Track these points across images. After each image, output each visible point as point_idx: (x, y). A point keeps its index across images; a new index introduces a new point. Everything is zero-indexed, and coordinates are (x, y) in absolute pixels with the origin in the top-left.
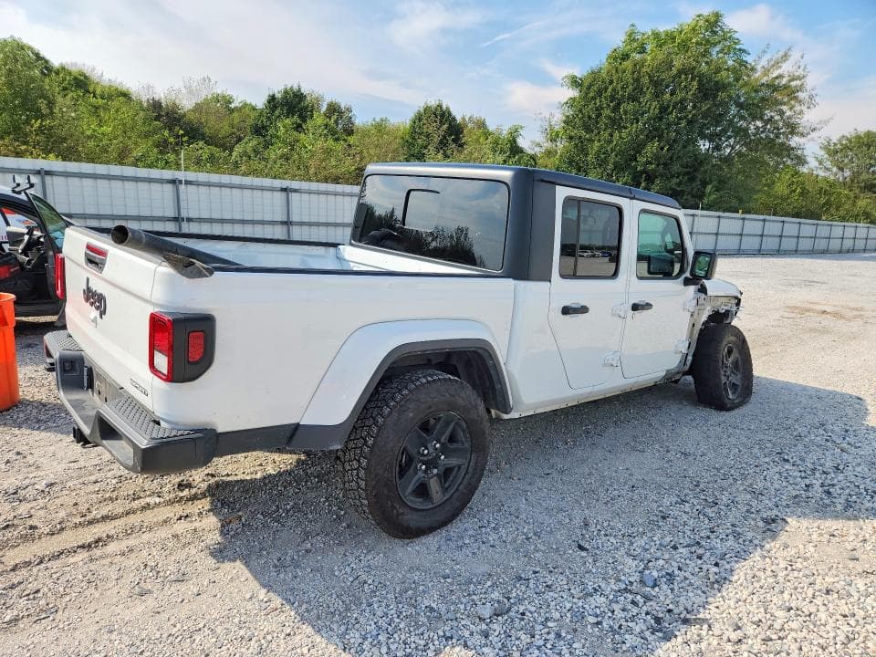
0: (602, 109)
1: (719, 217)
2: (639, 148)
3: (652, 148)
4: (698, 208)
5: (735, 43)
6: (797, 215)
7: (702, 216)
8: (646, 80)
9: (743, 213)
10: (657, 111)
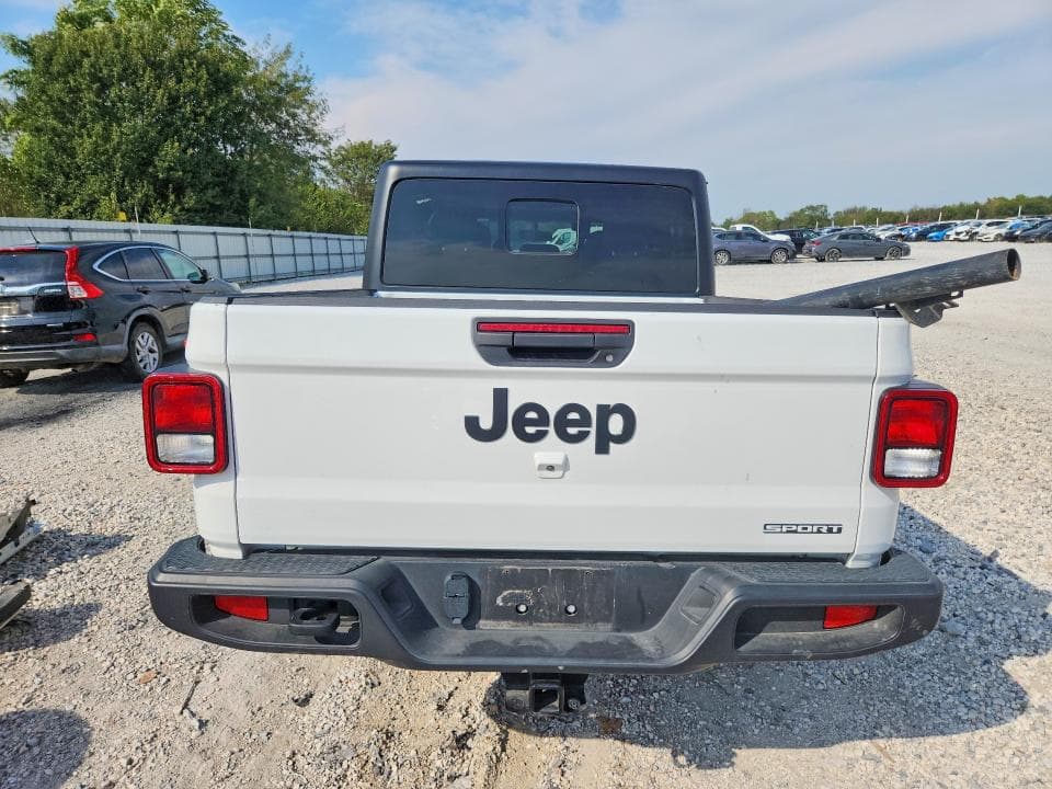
0: (80, 91)
1: (269, 235)
2: (153, 149)
3: (171, 150)
4: (247, 226)
5: (224, 28)
6: (329, 231)
7: (255, 235)
8: (138, 59)
9: (292, 230)
10: (166, 102)
